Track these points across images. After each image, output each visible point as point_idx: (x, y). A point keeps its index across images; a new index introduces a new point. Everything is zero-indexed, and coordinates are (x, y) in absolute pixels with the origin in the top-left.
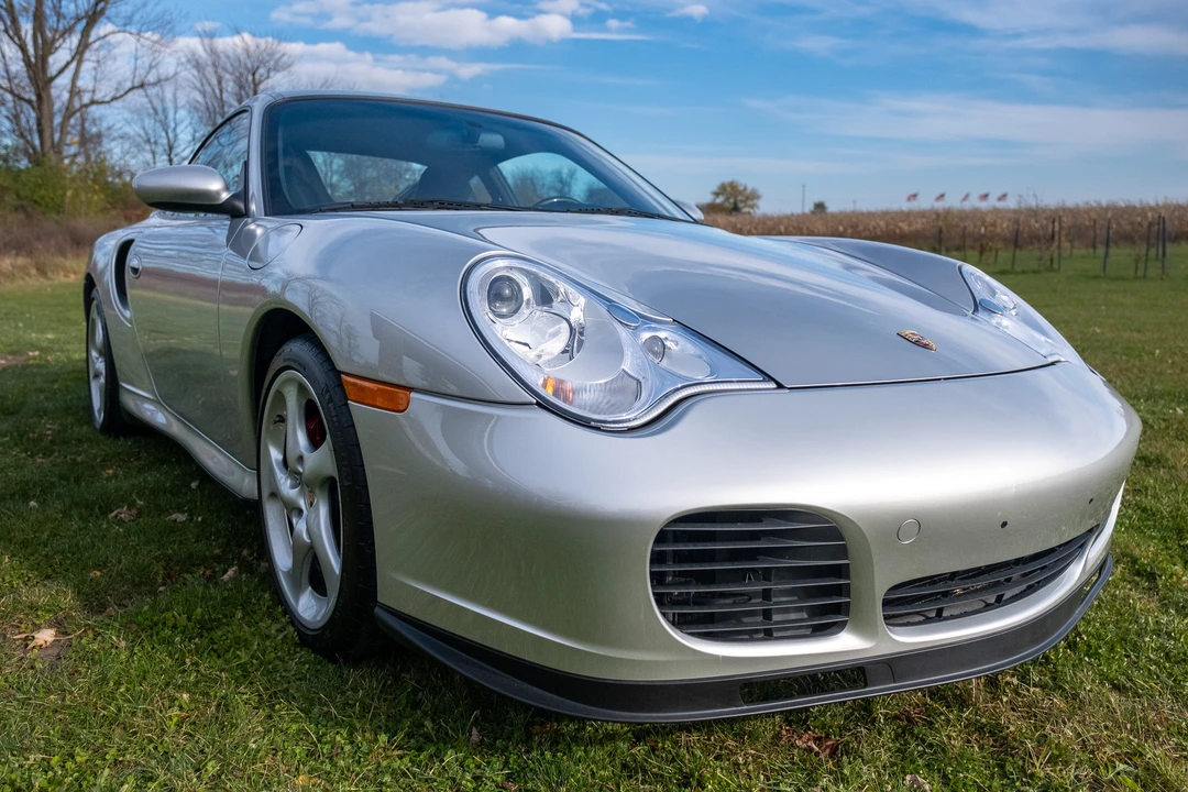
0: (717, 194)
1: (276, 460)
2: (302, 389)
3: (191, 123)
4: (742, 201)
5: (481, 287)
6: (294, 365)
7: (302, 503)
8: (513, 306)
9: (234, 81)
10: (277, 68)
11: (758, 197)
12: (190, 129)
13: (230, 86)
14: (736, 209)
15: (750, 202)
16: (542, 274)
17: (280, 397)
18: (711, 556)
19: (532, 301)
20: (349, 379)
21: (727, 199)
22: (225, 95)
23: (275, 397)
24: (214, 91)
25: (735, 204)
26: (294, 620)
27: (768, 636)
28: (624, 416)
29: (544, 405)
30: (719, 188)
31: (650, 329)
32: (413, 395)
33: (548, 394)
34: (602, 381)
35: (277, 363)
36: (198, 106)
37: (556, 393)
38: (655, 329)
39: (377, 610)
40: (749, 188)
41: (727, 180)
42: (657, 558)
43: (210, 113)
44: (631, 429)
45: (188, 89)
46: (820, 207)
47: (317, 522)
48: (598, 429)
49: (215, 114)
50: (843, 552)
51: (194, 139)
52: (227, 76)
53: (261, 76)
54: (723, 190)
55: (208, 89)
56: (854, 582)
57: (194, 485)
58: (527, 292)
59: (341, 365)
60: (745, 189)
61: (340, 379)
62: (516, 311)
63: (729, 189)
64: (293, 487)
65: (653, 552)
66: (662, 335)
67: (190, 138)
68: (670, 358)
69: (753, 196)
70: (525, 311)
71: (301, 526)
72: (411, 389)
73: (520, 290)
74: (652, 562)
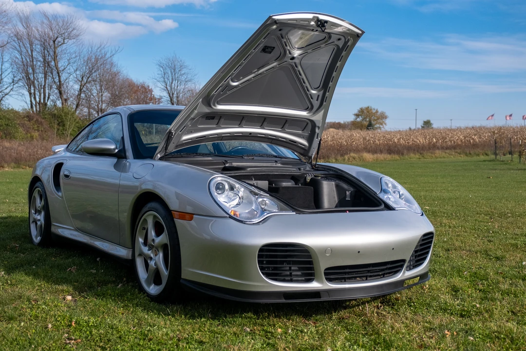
0: (357, 115)
1: (142, 243)
2: (155, 217)
3: (12, 72)
4: (375, 120)
5: (214, 185)
6: (152, 209)
7: (152, 255)
8: (223, 191)
9: (41, 45)
10: (69, 38)
11: (386, 117)
12: (11, 75)
13: (38, 48)
14: (370, 126)
15: (379, 121)
16: (231, 182)
17: (145, 221)
18: (276, 256)
19: (228, 190)
20: (174, 212)
21: (364, 119)
22: (34, 54)
23: (143, 221)
24: (27, 51)
25: (370, 122)
26: (149, 295)
27: (291, 281)
28: (253, 220)
29: (231, 217)
30: (359, 111)
31: (261, 198)
32: (194, 216)
33: (232, 214)
34: (247, 211)
35: (145, 209)
36: (17, 60)
37: (234, 215)
38: (263, 198)
39: (181, 281)
40: (380, 111)
41: (364, 106)
42: (259, 256)
43: (24, 65)
44: (253, 224)
45: (11, 50)
46: (427, 124)
47: (158, 260)
48: (245, 223)
49: (27, 66)
50: (310, 257)
51: (13, 82)
52: (36, 42)
53: (59, 42)
54: (362, 112)
55: (24, 50)
56: (315, 266)
57: (98, 259)
58: (227, 187)
59: (172, 208)
60: (377, 112)
61: (171, 213)
62: (223, 193)
63: (365, 112)
64: (149, 250)
65: (258, 254)
66: (265, 199)
67: (11, 81)
68: (267, 206)
69: (383, 117)
70: (226, 193)
71: (152, 263)
72: (194, 214)
73: (225, 187)
74: (258, 258)
